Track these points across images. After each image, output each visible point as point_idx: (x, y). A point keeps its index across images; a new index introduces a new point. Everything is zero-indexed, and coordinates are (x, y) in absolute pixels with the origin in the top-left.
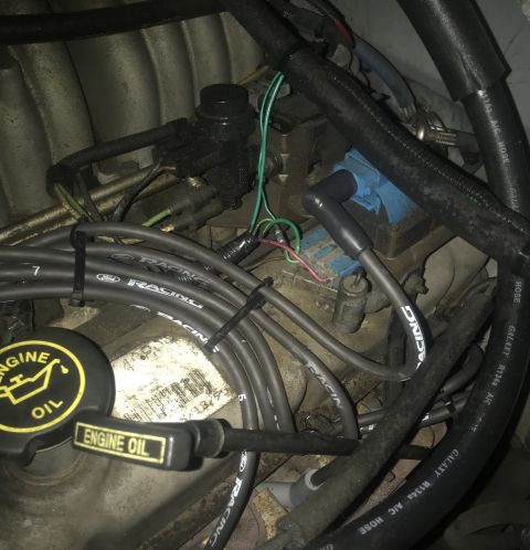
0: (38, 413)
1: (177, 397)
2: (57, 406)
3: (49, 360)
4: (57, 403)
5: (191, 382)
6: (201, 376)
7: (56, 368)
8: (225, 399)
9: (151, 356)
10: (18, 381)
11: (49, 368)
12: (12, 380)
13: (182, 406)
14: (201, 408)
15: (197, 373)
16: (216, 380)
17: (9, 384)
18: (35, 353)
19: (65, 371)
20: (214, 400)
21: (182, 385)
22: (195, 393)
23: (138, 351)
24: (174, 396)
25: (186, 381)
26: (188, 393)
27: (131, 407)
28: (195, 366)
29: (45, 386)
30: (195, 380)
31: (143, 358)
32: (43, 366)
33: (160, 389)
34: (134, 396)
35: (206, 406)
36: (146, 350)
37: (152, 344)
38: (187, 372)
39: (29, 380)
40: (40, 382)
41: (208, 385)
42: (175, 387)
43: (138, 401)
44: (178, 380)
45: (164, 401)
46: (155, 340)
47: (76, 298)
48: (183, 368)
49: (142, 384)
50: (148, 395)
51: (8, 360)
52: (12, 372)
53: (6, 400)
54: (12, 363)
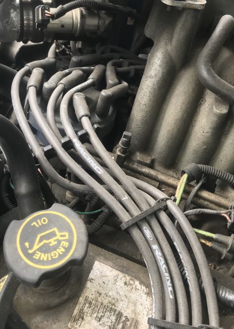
0: (44, 221)
1: (114, 321)
2: (35, 223)
3: (34, 253)
4: (34, 225)
5: (128, 323)
7: (31, 247)
9: (129, 288)
10: (52, 242)
11: (36, 247)
12: (56, 243)
15: (136, 324)
17: (58, 240)
18: (42, 259)
19: (27, 244)
21: (124, 319)
23: (128, 278)
24: (113, 318)
25: (127, 319)
27: (93, 297)
28: (139, 318)
29: (39, 236)
30: (131, 325)
31: (125, 284)
32: (38, 250)
33: (113, 307)
34: (100, 294)
36: (132, 282)
37: (137, 283)
38: (133, 316)
39: (47, 242)
40: (41, 240)
42: (120, 315)
43: (99, 299)
44: (125, 314)
45: (108, 314)
46: (140, 283)
47: (124, 226)
48: (134, 312)
49: (110, 294)
50: (106, 302)
51: (57, 257)
52: (55, 248)
53: (60, 231)
54: (55, 254)
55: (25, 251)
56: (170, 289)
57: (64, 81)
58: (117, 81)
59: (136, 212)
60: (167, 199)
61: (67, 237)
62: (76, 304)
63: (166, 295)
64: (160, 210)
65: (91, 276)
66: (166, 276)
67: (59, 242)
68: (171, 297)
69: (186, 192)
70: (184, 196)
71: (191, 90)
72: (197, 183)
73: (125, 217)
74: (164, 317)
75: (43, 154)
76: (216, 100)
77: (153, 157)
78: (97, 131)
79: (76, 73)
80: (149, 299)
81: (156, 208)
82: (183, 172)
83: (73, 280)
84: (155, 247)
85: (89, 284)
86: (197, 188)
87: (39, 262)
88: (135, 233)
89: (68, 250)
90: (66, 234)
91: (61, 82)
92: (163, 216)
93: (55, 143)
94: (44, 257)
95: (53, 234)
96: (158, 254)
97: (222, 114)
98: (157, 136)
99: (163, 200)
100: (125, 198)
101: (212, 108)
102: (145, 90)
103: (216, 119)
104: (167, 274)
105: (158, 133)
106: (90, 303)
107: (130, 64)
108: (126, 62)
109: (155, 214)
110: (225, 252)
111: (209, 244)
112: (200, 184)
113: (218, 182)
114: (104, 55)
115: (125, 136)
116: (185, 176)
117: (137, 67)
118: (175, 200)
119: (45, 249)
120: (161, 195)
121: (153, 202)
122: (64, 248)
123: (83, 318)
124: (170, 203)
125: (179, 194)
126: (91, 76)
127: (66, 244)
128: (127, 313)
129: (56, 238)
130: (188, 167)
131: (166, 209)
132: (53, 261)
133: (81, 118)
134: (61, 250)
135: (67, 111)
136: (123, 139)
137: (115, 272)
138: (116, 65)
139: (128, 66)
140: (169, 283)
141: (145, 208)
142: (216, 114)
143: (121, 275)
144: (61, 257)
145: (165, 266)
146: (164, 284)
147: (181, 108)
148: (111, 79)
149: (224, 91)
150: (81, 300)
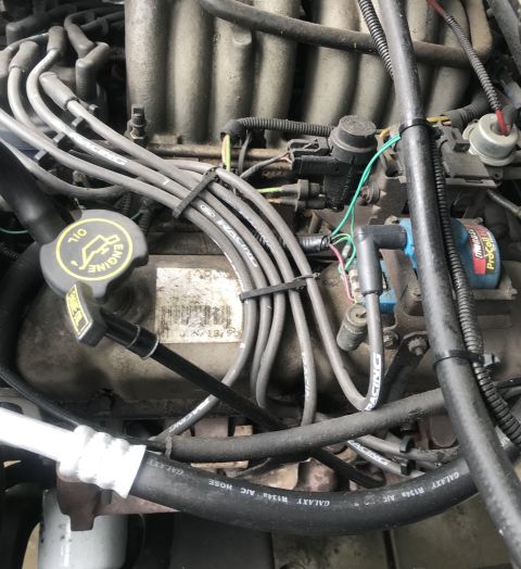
0: (82, 232)
1: (203, 317)
2: (71, 239)
3: (87, 268)
4: (72, 241)
5: (220, 312)
6: (229, 312)
7: (80, 263)
8: (232, 338)
9: (207, 279)
10: (103, 250)
11: (86, 261)
12: (108, 249)
13: (202, 325)
14: (213, 334)
15: (228, 310)
16: (237, 321)
17: (108, 246)
18: (99, 271)
19: (74, 263)
20: (225, 335)
21: (213, 311)
22: (216, 320)
23: (202, 271)
24: (202, 315)
25: (217, 309)
26: (212, 318)
27: (170, 304)
28: (229, 304)
29: (84, 250)
30: (223, 313)
31: (201, 277)
32: (90, 263)
33: (197, 304)
34: (177, 298)
35: (217, 334)
36: (208, 273)
37: (214, 272)
38: (221, 304)
39: (97, 252)
40: (88, 253)
41: (229, 322)
42: (207, 309)
43: (178, 303)
44: (212, 306)
45: (193, 313)
46: (218, 271)
47: (177, 212)
48: (222, 300)
49: (189, 294)
50: (186, 303)
51: (116, 261)
52: (109, 254)
53: (106, 236)
54: (112, 260)
55: (75, 270)
56: (252, 258)
57: (15, 61)
58: (90, 43)
59: (185, 193)
60: (215, 168)
61: (118, 239)
62: (153, 319)
63: (250, 266)
64: (211, 182)
65: (158, 285)
66: (243, 247)
67: (111, 247)
68: (256, 265)
69: (234, 158)
70: (233, 164)
71: (197, 26)
72: (243, 143)
73: (174, 203)
74: (254, 287)
75: (37, 164)
76: (233, 30)
77: (178, 135)
78: (96, 114)
79: (27, 47)
80: (233, 282)
81: (206, 182)
82: (223, 135)
83: (140, 297)
84: (221, 222)
85: (159, 294)
86: (244, 147)
87: (97, 274)
88: (193, 215)
89: (125, 251)
90: (116, 236)
91: (12, 64)
92: (217, 188)
93: (47, 146)
94: (102, 267)
95: (100, 243)
96: (226, 228)
97: (246, 46)
98: (174, 104)
99: (210, 171)
100: (166, 182)
101: (231, 42)
102: (137, 43)
103: (240, 55)
104: (244, 245)
105: (174, 98)
106: (170, 311)
107: (98, 15)
108: (90, 14)
109: (207, 188)
110: (296, 202)
111: (277, 201)
112: (246, 142)
113: (267, 134)
114: (52, 11)
115: (136, 111)
116: (227, 138)
117: (108, 16)
118: (225, 167)
119: (98, 259)
120: (206, 166)
121: (200, 177)
122: (120, 250)
123: (168, 329)
124: (220, 172)
125: (226, 159)
126: (50, 46)
127: (121, 246)
128: (215, 303)
129: (104, 245)
130: (226, 126)
131: (218, 180)
132: (114, 268)
133: (66, 105)
134: (117, 254)
135: (42, 102)
136: (134, 116)
137: (185, 271)
138: (79, 22)
139: (95, 18)
140: (249, 254)
141: (193, 185)
142: (238, 49)
143: (193, 271)
144: (121, 261)
145: (238, 238)
146: (245, 257)
147: (193, 55)
148: (80, 42)
149: (240, 14)
150: (158, 312)
